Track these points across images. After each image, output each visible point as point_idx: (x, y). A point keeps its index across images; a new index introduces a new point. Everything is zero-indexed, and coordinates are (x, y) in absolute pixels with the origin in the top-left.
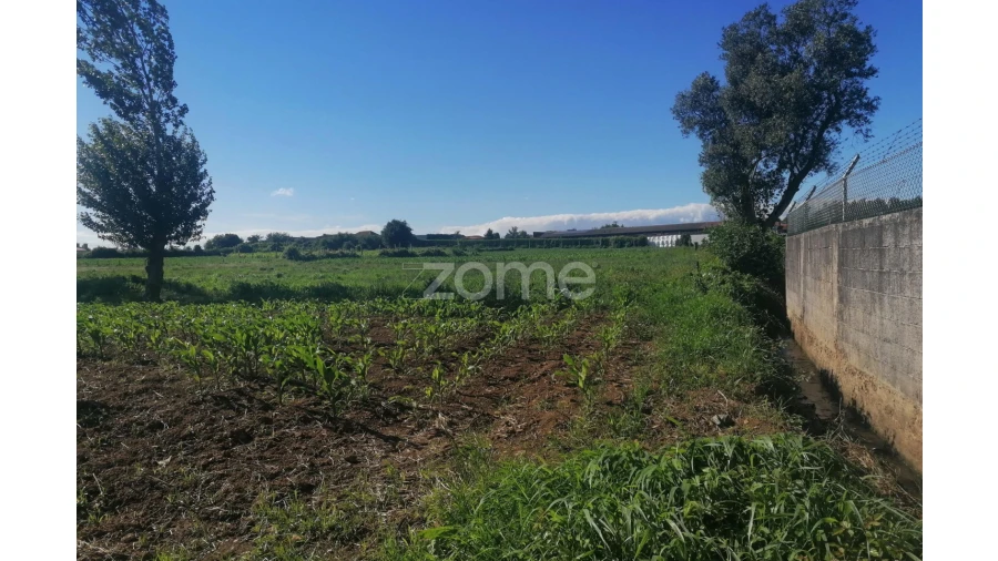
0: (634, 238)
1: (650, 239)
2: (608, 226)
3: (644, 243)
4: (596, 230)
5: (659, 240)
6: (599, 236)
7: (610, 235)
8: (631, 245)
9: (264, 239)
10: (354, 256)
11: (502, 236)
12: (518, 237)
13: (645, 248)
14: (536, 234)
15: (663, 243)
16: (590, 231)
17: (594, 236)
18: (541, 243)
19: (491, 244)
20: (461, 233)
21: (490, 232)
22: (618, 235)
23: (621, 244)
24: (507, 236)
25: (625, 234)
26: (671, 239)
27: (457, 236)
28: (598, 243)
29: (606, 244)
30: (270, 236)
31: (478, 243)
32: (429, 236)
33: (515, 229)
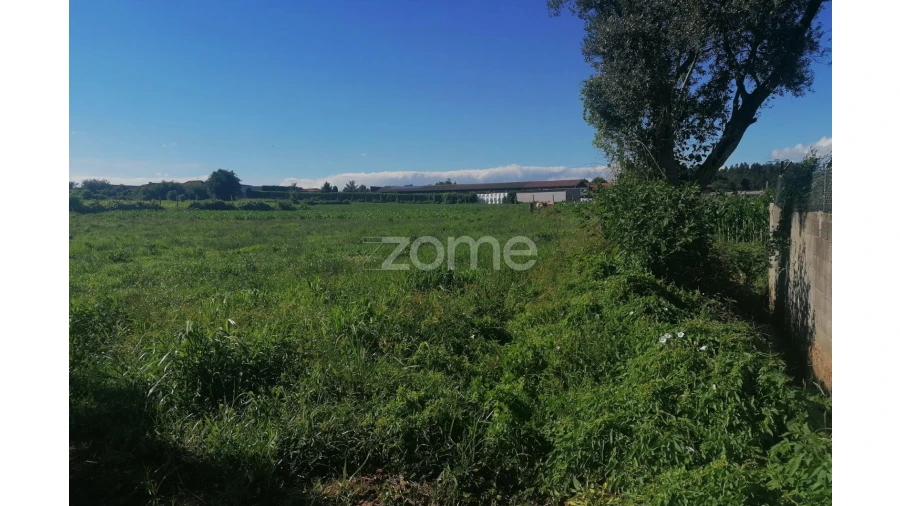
0: (465, 195)
1: (480, 196)
2: (442, 183)
3: (474, 200)
4: (431, 186)
5: (487, 197)
6: (432, 192)
7: (443, 191)
8: (462, 202)
9: (79, 186)
10: (157, 208)
11: (340, 189)
12: (357, 191)
13: (475, 205)
14: (373, 189)
15: (492, 201)
16: (425, 187)
17: (428, 192)
18: (377, 197)
19: (327, 197)
20: (298, 186)
21: (327, 186)
22: (450, 191)
23: (453, 200)
24: (345, 189)
25: (457, 191)
26: (499, 197)
27: (294, 188)
28: (431, 199)
29: (439, 200)
30: (85, 183)
31: (314, 195)
32: (265, 188)
33: (352, 183)
